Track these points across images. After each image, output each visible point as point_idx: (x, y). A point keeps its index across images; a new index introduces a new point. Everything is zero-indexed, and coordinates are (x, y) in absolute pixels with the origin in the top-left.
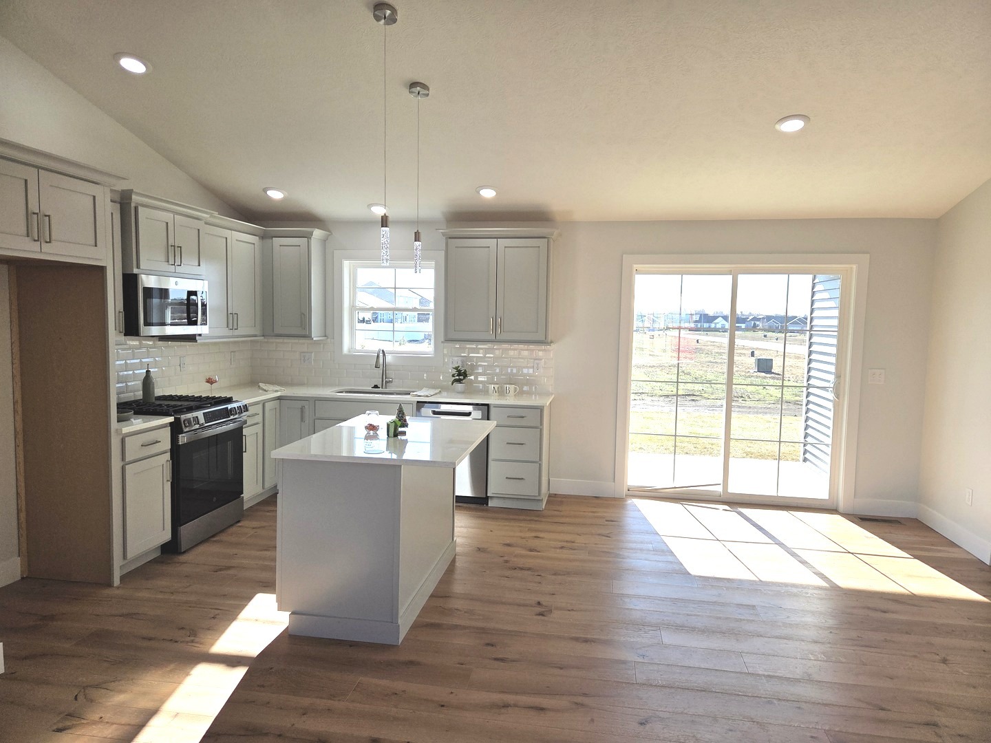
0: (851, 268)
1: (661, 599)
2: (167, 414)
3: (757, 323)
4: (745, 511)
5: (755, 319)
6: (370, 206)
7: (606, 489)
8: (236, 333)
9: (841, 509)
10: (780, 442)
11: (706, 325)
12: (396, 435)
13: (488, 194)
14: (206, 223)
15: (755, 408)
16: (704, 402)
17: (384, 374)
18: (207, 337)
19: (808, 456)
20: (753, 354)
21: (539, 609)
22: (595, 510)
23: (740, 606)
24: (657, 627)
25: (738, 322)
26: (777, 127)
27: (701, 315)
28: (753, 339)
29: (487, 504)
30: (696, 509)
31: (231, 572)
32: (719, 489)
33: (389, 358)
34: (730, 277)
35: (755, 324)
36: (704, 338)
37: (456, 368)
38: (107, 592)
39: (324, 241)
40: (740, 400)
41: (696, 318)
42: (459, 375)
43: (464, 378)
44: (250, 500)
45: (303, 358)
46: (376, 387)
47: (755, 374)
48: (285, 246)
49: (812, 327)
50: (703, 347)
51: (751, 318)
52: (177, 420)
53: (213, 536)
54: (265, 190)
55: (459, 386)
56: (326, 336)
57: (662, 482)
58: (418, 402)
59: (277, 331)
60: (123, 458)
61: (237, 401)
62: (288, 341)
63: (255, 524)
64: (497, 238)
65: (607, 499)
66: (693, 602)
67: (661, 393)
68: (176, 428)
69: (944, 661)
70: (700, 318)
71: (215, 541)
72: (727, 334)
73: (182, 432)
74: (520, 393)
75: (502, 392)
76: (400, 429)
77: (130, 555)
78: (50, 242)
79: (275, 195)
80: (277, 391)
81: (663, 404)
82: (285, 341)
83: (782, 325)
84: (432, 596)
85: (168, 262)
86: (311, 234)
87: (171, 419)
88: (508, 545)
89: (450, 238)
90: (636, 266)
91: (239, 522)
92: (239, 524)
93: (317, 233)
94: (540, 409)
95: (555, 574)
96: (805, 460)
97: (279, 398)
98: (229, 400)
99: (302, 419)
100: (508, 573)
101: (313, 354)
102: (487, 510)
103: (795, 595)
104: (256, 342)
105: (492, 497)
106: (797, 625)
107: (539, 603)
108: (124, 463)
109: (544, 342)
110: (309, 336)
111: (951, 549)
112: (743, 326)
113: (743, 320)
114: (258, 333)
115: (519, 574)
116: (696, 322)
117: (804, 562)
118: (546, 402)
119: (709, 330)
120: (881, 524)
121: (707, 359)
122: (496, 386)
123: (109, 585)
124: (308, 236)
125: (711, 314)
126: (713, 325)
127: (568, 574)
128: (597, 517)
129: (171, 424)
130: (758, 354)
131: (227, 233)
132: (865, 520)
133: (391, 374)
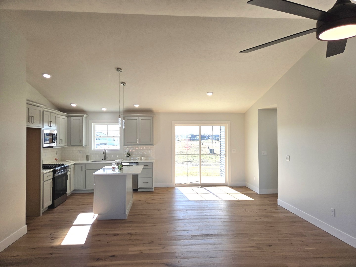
0: (227, 125)
1: (186, 205)
2: (51, 168)
3: (209, 137)
4: (205, 187)
5: (209, 136)
6: (102, 108)
7: (170, 185)
8: (62, 145)
9: (228, 185)
10: (213, 169)
11: (193, 138)
12: (121, 169)
13: (137, 106)
14: (57, 114)
15: (209, 164)
16: (194, 163)
17: (105, 156)
18: (56, 147)
19: (222, 174)
20: (208, 148)
21: (158, 210)
22: (167, 190)
23: (204, 205)
24: (186, 210)
25: (203, 137)
26: (207, 94)
27: (192, 135)
28: (209, 143)
29: (138, 191)
30: (192, 188)
31: (73, 210)
32: (199, 183)
33: (106, 151)
34: (199, 127)
35: (209, 138)
36: (192, 142)
37: (127, 153)
38: (39, 217)
39: (86, 118)
40: (205, 162)
41: (190, 136)
42: (128, 155)
43: (130, 156)
44: (69, 193)
45: (79, 152)
46: (102, 160)
47: (209, 154)
48: (75, 120)
49: (221, 139)
50: (193, 146)
51: (207, 136)
52: (55, 170)
53: (61, 204)
54: (71, 104)
55: (128, 158)
56: (86, 145)
57: (184, 182)
58: (117, 163)
59: (72, 144)
60: (43, 180)
61: (66, 165)
62: (74, 147)
63: (72, 200)
64: (139, 117)
65: (170, 187)
66: (194, 205)
67: (181, 161)
68: (54, 172)
69: (245, 210)
70: (191, 136)
71: (62, 205)
72: (199, 141)
73: (56, 173)
74: (146, 159)
75: (141, 159)
76: (122, 168)
77: (44, 207)
78: (33, 123)
79: (74, 105)
80: (73, 162)
81: (182, 164)
82: (73, 147)
83: (217, 138)
84: (130, 210)
85: (49, 126)
86: (84, 116)
87: (53, 170)
88: (146, 199)
89: (125, 117)
90: (175, 124)
91: (66, 200)
92: (67, 201)
93: (85, 116)
94: (152, 163)
95: (160, 203)
96: (221, 176)
97: (74, 164)
98: (63, 165)
99: (82, 170)
100: (148, 204)
101: (82, 151)
102: (138, 192)
103: (216, 202)
104: (66, 148)
105: (139, 189)
106: (216, 207)
107: (158, 209)
108: (43, 181)
109: (153, 145)
110: (82, 145)
111: (252, 191)
112: (205, 138)
113: (205, 137)
114: (66, 145)
115: (151, 204)
116: (190, 137)
117: (217, 196)
118: (154, 161)
119: (194, 140)
120: (237, 188)
121: (195, 150)
122: (139, 158)
123: (39, 216)
124: (82, 116)
125: (195, 135)
126: (195, 138)
127: (163, 203)
128: (168, 191)
129: (52, 171)
130: (210, 148)
131: (60, 116)
132: (233, 187)
133: (107, 155)
